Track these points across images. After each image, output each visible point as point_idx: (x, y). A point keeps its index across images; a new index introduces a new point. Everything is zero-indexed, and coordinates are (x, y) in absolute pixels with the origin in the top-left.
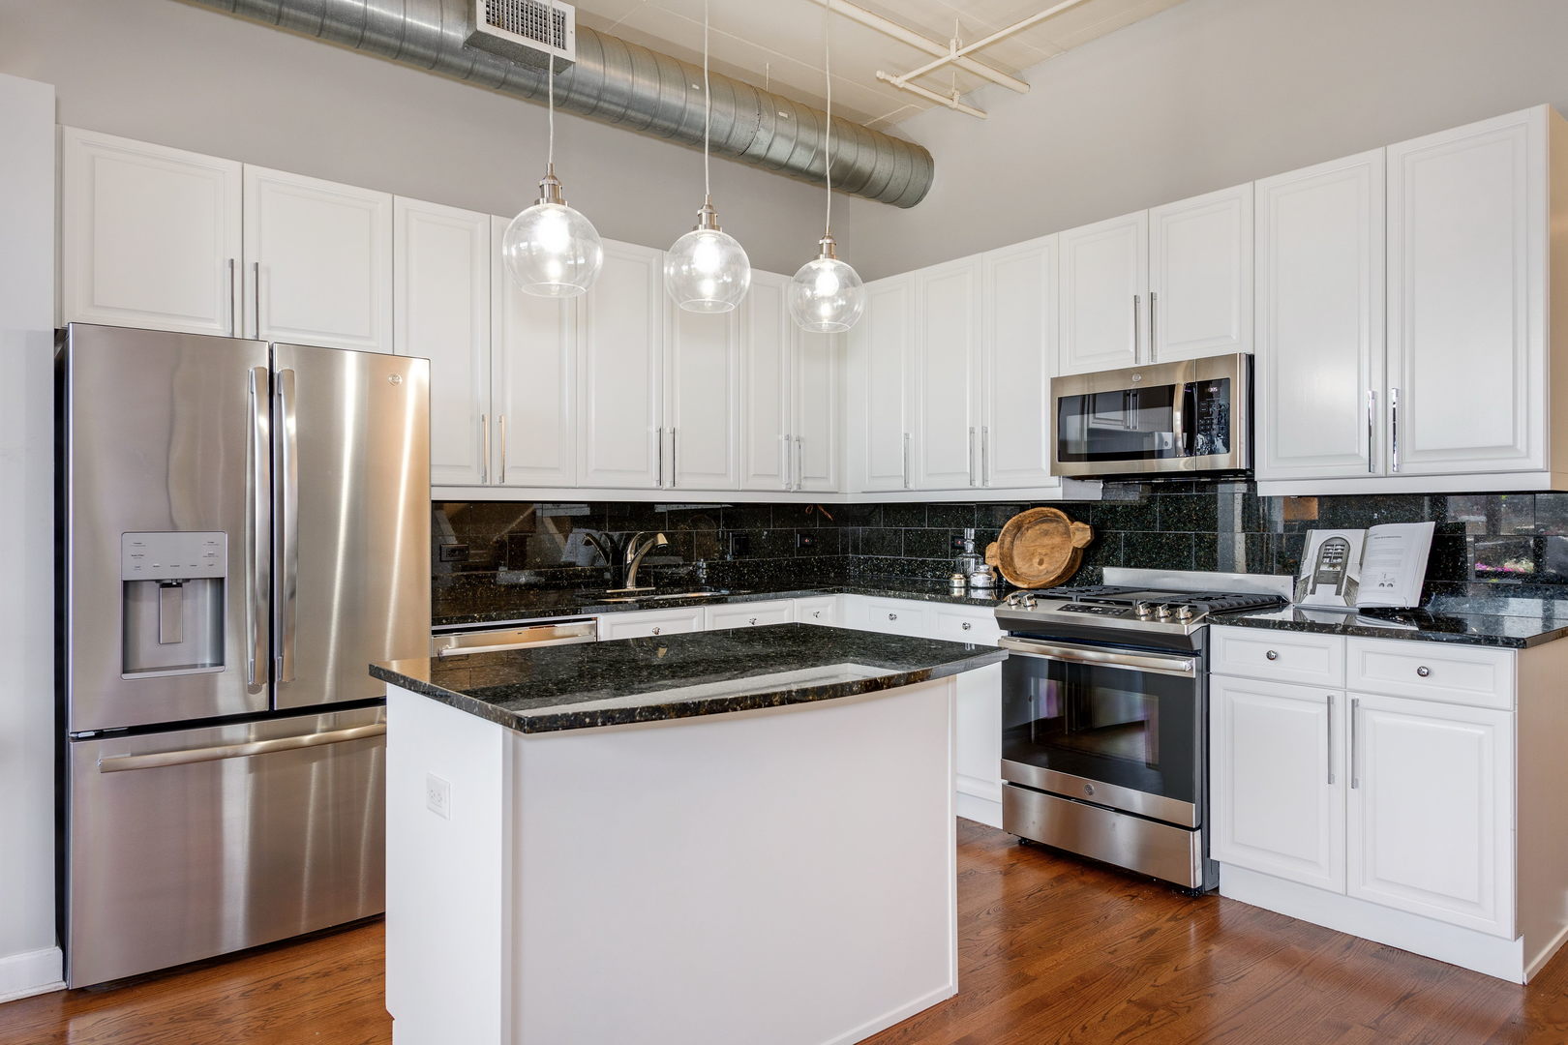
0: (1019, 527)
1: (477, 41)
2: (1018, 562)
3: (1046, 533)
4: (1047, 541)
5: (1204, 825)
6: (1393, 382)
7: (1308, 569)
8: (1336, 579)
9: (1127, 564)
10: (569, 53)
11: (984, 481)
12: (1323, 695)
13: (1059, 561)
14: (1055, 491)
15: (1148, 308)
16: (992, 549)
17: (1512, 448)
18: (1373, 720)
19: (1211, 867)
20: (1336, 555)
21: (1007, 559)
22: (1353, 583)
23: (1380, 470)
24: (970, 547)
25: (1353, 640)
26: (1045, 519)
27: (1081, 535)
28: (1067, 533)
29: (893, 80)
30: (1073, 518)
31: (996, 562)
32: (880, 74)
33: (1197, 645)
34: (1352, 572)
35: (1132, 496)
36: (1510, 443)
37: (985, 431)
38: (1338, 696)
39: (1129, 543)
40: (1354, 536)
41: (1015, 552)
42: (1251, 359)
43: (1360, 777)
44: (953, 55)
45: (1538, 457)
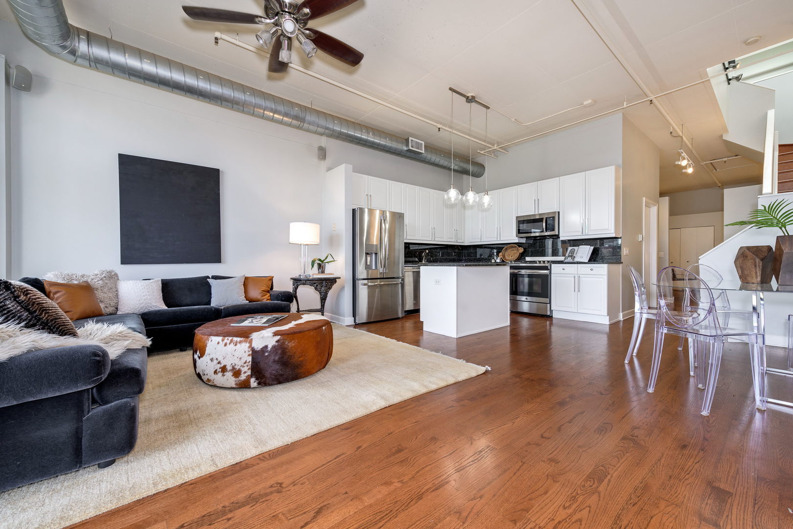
0: (506, 249)
1: (409, 151)
2: (506, 257)
3: (513, 250)
4: (513, 252)
5: (550, 303)
6: (587, 217)
7: (567, 255)
8: (571, 256)
9: (531, 256)
10: (423, 152)
11: (500, 239)
12: (573, 276)
13: (517, 256)
14: (516, 240)
15: (537, 202)
16: (500, 254)
17: (608, 229)
18: (582, 279)
19: (551, 311)
20: (572, 252)
21: (504, 256)
22: (574, 257)
23: (584, 234)
24: (495, 254)
25: (579, 265)
26: (512, 247)
27: (521, 250)
28: (518, 250)
29: (481, 152)
30: (519, 246)
31: (502, 257)
32: (478, 151)
33: (549, 268)
34: (574, 255)
35: (531, 242)
36: (607, 228)
37: (500, 228)
38: (576, 275)
39: (531, 252)
40: (576, 248)
41: (506, 255)
42: (559, 212)
43: (580, 291)
44: (495, 148)
45: (613, 231)
